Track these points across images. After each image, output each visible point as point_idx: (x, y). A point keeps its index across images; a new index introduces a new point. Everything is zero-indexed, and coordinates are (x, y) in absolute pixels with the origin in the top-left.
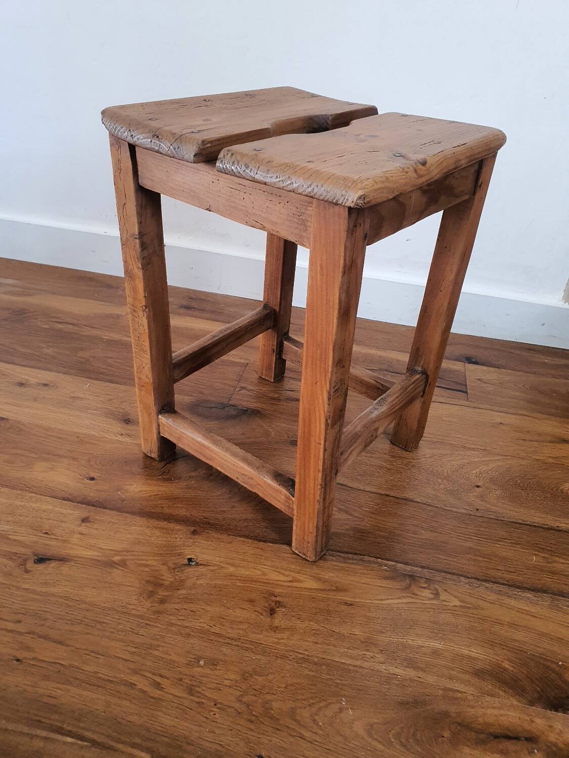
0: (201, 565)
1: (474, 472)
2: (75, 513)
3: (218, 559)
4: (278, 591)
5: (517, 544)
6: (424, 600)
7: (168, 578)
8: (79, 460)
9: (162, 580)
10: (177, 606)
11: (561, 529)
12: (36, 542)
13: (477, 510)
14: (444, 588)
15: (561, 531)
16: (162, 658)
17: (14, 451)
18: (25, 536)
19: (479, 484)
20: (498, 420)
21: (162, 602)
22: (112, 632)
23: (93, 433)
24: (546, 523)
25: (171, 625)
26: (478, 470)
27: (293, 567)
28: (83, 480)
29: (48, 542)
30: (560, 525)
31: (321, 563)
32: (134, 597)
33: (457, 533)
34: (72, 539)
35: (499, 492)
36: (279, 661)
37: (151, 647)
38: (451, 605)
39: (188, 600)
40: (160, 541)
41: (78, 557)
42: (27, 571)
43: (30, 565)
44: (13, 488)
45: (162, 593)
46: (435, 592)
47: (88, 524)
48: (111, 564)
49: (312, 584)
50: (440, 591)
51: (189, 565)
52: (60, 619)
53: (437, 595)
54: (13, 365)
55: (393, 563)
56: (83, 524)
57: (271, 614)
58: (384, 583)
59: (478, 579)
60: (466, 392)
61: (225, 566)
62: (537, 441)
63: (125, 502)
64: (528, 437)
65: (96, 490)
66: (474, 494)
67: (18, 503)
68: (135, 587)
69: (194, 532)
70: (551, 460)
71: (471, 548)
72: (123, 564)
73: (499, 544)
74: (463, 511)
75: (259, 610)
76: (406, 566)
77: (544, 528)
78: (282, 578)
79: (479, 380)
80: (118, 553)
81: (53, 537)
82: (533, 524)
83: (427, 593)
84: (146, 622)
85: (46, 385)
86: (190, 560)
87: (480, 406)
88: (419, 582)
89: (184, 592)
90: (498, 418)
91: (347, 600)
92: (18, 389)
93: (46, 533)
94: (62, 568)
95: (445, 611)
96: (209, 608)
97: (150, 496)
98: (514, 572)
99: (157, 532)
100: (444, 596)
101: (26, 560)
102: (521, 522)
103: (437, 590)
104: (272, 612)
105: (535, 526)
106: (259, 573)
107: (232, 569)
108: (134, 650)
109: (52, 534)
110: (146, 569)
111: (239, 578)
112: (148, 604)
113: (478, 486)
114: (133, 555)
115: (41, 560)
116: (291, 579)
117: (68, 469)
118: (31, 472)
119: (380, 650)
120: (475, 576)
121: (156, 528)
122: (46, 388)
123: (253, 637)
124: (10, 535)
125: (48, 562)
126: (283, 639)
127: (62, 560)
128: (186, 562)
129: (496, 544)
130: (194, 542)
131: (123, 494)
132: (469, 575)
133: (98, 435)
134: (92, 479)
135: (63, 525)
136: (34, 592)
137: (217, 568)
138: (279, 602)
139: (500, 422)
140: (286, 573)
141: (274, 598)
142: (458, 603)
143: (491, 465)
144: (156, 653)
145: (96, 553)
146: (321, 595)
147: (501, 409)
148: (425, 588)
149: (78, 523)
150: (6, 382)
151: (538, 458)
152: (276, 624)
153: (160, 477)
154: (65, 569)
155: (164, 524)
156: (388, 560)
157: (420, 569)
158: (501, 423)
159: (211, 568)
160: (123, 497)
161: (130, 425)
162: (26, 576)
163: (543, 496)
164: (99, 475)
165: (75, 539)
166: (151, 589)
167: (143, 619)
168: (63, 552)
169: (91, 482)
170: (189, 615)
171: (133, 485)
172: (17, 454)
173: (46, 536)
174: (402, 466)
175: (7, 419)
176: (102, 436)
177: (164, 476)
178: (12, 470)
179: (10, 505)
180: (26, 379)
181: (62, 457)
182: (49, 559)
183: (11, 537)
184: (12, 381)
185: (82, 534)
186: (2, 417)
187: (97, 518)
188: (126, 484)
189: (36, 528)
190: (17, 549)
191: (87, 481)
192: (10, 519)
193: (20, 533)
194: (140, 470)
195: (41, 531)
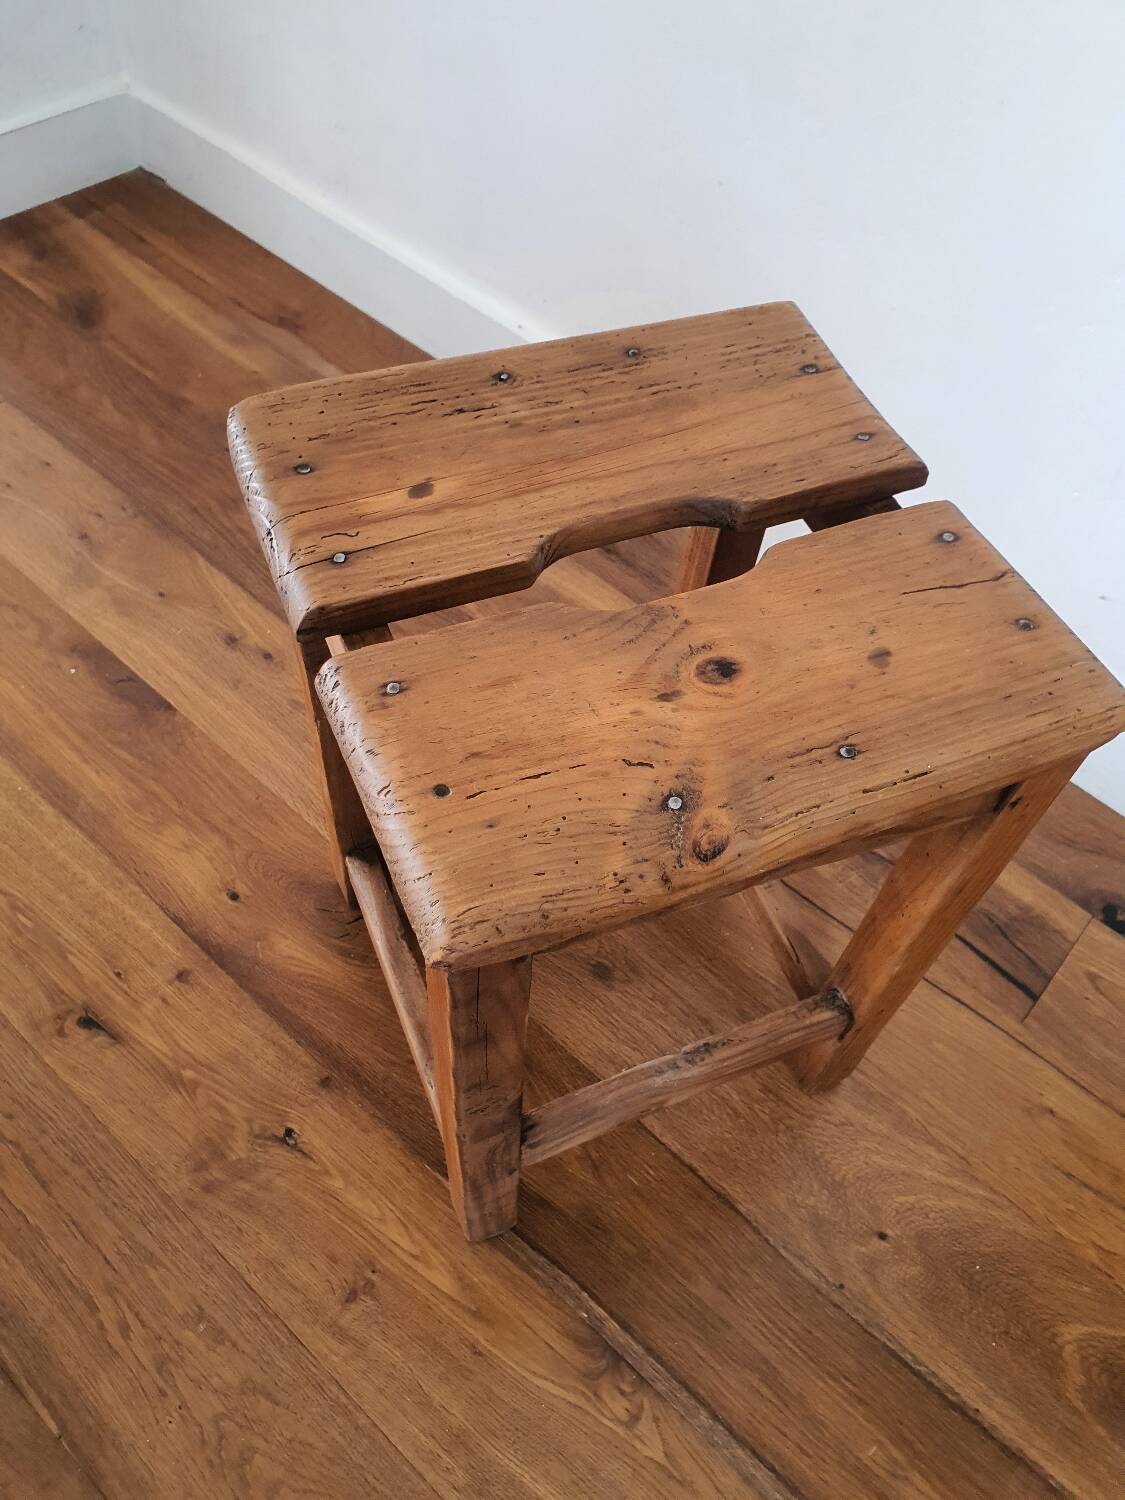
0: (301, 1151)
1: (901, 1199)
2: (173, 950)
3: (333, 1154)
4: (384, 1262)
5: (861, 1401)
6: (605, 1416)
7: (240, 1149)
8: (236, 847)
9: (230, 1148)
10: (222, 1207)
11: (979, 1418)
12: (97, 984)
13: (842, 1286)
14: (658, 1413)
15: (975, 1422)
16: (155, 1287)
17: (153, 786)
18: (89, 968)
19: (889, 1232)
20: (1051, 1101)
21: (208, 1188)
22: (115, 1204)
23: (285, 797)
24: (957, 1390)
25: (199, 1235)
26: (911, 1199)
27: (435, 1230)
28: (220, 891)
29: (113, 994)
30: (983, 1409)
31: (485, 1249)
32: (175, 1158)
33: (765, 1315)
34: (145, 1003)
35: (915, 1271)
36: (309, 1391)
37: (151, 1258)
38: (646, 1454)
39: (246, 1204)
40: (267, 1072)
41: (139, 1043)
42: (61, 1033)
43: (70, 1025)
44: (118, 863)
45: (216, 1173)
46: (634, 1411)
47: (184, 987)
48: (175, 1081)
49: (445, 1282)
50: (644, 1415)
51: (283, 1141)
52: (63, 1142)
53: (635, 1418)
54: (239, 589)
55: (604, 1314)
56: (177, 983)
57: (347, 1301)
58: (563, 1347)
59: (731, 1432)
60: (1035, 998)
61: (333, 1171)
62: (1098, 1193)
63: (257, 968)
64: (1082, 1171)
65: (228, 923)
66: (863, 1249)
67: (110, 896)
68: (186, 1141)
69: (325, 1083)
70: (1092, 1254)
71: (765, 1361)
72: (190, 1088)
73: (826, 1383)
74: (810, 1274)
75: (334, 1280)
76: (622, 1332)
77: (945, 1398)
78: (404, 1242)
79: (1092, 977)
80: (197, 1064)
81: (125, 987)
82: (929, 1379)
83: (620, 1407)
84: (168, 1213)
85: (268, 656)
86: (289, 1132)
87: (1038, 1047)
88: (623, 1377)
89: (247, 1187)
90: (1058, 1094)
91: (479, 1343)
92: (220, 649)
93: (118, 975)
94: (108, 1052)
95: (626, 1459)
96: (265, 1237)
97: (300, 975)
98: (809, 1456)
99: (271, 1054)
100: (645, 1427)
101: (70, 1012)
102: (908, 1358)
103: (641, 1408)
104: (352, 1296)
105: (930, 1385)
106: (376, 1213)
107: (338, 1184)
108: (127, 1251)
109: (125, 981)
110: (218, 1116)
111: (339, 1205)
112: (186, 1182)
113: (883, 1236)
114: (215, 1081)
115: (89, 1022)
116: (416, 1251)
117: (211, 860)
118: (156, 839)
119: (470, 1464)
120: (729, 1421)
121: (274, 1044)
122: (264, 663)
123: (296, 1325)
124: (70, 953)
125: (94, 1030)
126: (336, 1355)
127: (116, 1037)
128: (281, 1132)
129: (820, 1377)
130: (316, 1101)
131: (263, 948)
132: (722, 1414)
134: (234, 897)
135: (148, 969)
136: (52, 1074)
137: (317, 1168)
138: (373, 1286)
139: (1051, 1105)
140: (417, 1236)
141: (369, 1274)
142: (660, 1457)
143: (952, 1202)
144: (153, 1274)
145: (165, 1049)
146: (445, 1309)
147: (1081, 1077)
148: (622, 1393)
149: (172, 975)
150: (211, 624)
151: (1065, 1233)
152: (342, 1322)
153: (334, 941)
154: (111, 1056)
155: (287, 1041)
156: (600, 1303)
157: (641, 1350)
158: (1051, 1112)
159: (311, 1165)
160: (260, 956)
162: (56, 1041)
163: (1002, 1329)
164: (248, 893)
165: (150, 1006)
166: (204, 1156)
167: (165, 1203)
168: (125, 1024)
169: (230, 902)
170: (230, 1233)
171: (287, 938)
172: (154, 794)
173: (116, 979)
174: (766, 1118)
175: (175, 710)
176: (296, 810)
177: (344, 941)
178: (132, 824)
179: (97, 895)
180: (243, 631)
181: (215, 829)
182: (99, 1027)
183: (70, 957)
184: (222, 626)
185: (164, 1000)
186: (169, 704)
187: (202, 980)
188: (277, 932)
189: (110, 958)
190: (67, 985)
191: (226, 898)
192: (85, 921)
193: (84, 955)
194: (314, 912)
195: (114, 967)
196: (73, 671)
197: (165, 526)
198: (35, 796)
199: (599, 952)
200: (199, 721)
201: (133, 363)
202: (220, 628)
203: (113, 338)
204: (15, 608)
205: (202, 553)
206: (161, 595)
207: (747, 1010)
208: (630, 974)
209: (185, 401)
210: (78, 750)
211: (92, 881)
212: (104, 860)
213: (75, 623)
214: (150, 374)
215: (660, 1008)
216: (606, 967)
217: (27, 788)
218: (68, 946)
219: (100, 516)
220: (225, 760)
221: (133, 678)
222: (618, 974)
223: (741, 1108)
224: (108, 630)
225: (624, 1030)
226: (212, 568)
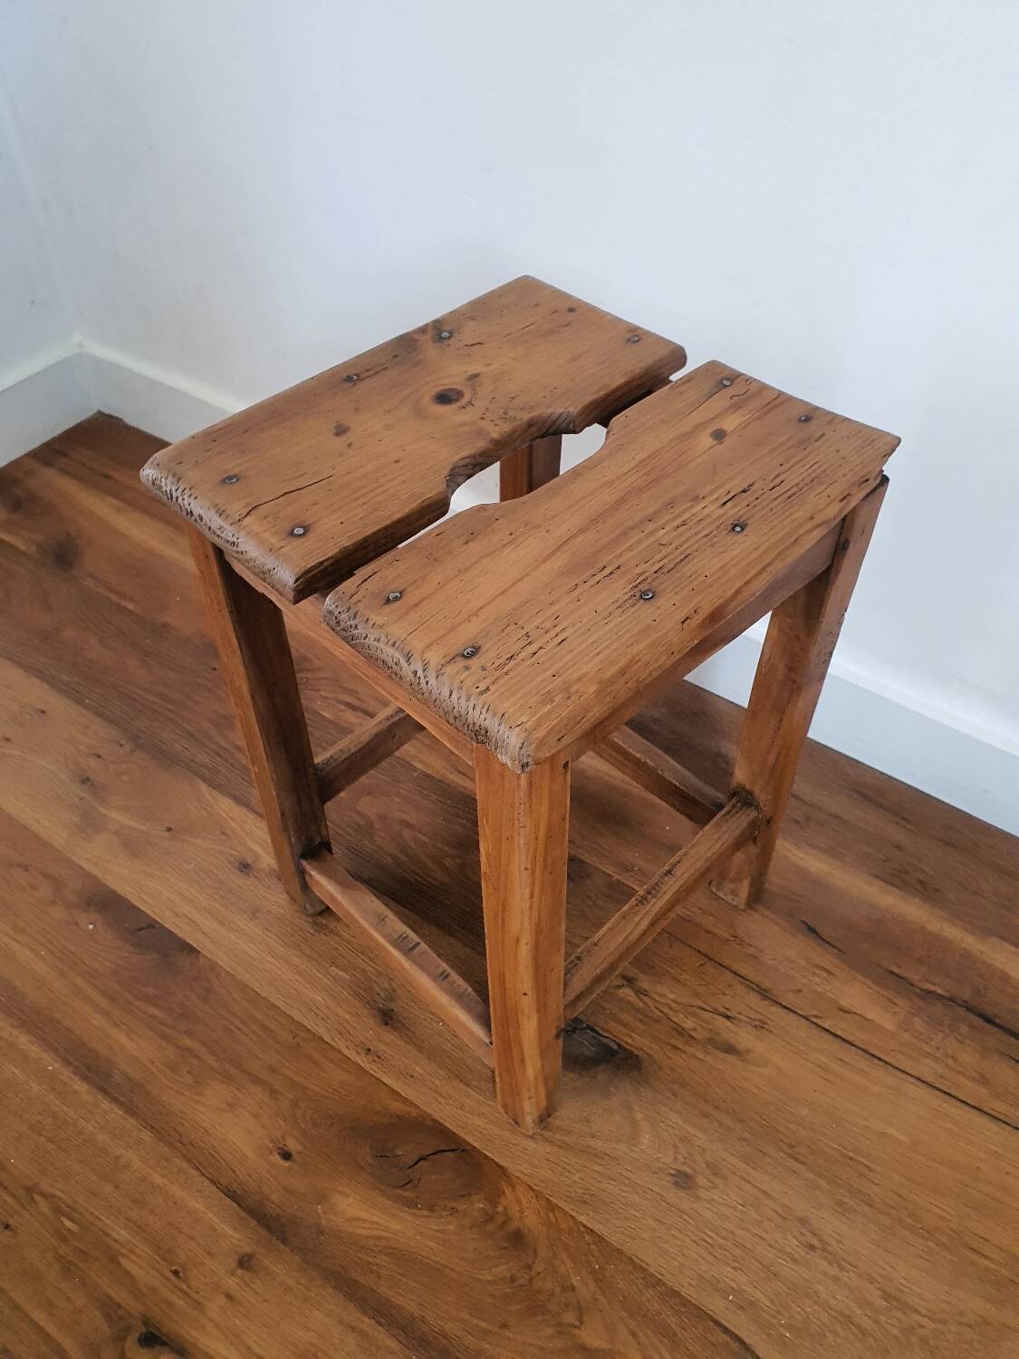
2: (234, 1235)
8: (281, 1098)
12: (155, 1291)
17: (187, 1042)
23: (322, 1031)
28: (271, 1153)
29: (173, 1298)
34: (210, 1304)
43: (131, 1344)
44: (160, 1134)
47: (248, 1276)
54: (245, 810)
56: (240, 1272)
63: (322, 1237)
65: (285, 1188)
67: (158, 1179)
81: (184, 1287)
92: (234, 878)
93: (176, 1273)
97: (368, 1238)
99: (351, 1343)
101: (128, 1329)
109: (184, 1280)
115: (150, 1338)
117: (257, 1116)
118: (197, 1102)
121: (352, 1329)
124: (123, 1255)
125: (158, 1348)
131: (325, 1214)
133: (327, 1039)
134: (287, 1156)
135: (208, 1261)
149: (233, 1263)
150: (222, 853)
153: (399, 1192)
155: (366, 1323)
160: (323, 1222)
161: (388, 1028)
164: (300, 1148)
165: (215, 1305)
168: (190, 1334)
169: (284, 1163)
171: (348, 1196)
172: (189, 1050)
173: (173, 1278)
174: (896, 1332)
175: (199, 952)
176: (335, 1045)
177: (407, 1190)
178: (171, 1088)
179: (144, 1179)
180: (255, 853)
181: (256, 1080)
182: (164, 1344)
183: (123, 1261)
184: (233, 852)
185: (229, 1297)
186: (191, 946)
187: (266, 1262)
188: (337, 1191)
189: (166, 1254)
190: (121, 1296)
191: (277, 1159)
192: (134, 1215)
193: (138, 1256)
194: (371, 1161)
195: (172, 1265)
196: (91, 927)
197: (165, 757)
198: (66, 1074)
199: (676, 1158)
200: (222, 959)
201: (114, 597)
202: (231, 855)
203: (92, 576)
204: (26, 868)
205: (205, 780)
206: (169, 829)
207: (846, 1200)
208: (713, 1178)
209: (166, 626)
210: (107, 1014)
211: (137, 1164)
212: (147, 1136)
213: (88, 874)
214: (130, 606)
215: (752, 1213)
216: (686, 1175)
217: (57, 1066)
218: (118, 1247)
219: (99, 757)
220: (256, 998)
221: (152, 925)
222: (700, 1180)
223: (866, 1323)
224: (123, 877)
225: (721, 1247)
226: (215, 793)
